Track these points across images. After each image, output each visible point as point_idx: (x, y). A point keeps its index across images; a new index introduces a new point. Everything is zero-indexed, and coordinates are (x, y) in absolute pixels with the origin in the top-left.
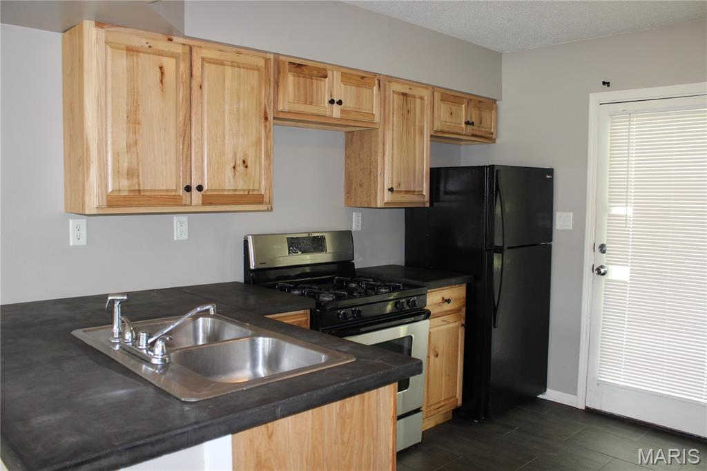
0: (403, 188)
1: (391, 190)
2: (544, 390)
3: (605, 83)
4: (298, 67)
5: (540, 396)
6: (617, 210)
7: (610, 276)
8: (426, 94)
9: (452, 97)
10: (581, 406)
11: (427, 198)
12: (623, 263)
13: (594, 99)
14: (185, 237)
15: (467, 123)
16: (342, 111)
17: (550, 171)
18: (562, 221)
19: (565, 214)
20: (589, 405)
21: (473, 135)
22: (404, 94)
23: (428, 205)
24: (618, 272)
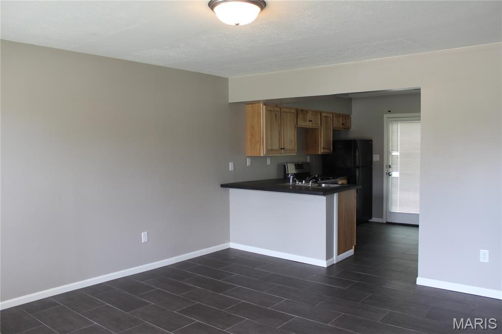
0: (326, 148)
1: (323, 148)
2: (371, 218)
3: (389, 111)
4: (302, 111)
5: (370, 220)
6: (394, 153)
7: (393, 176)
8: (331, 115)
9: (338, 116)
10: (385, 222)
11: (332, 151)
12: (397, 171)
13: (385, 116)
14: (270, 164)
15: (342, 124)
16: (312, 123)
17: (371, 141)
18: (376, 158)
19: (376, 155)
20: (387, 221)
21: (345, 128)
22: (326, 116)
23: (332, 153)
24: (395, 174)
